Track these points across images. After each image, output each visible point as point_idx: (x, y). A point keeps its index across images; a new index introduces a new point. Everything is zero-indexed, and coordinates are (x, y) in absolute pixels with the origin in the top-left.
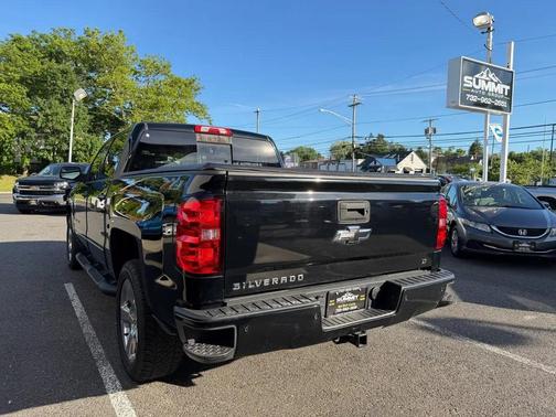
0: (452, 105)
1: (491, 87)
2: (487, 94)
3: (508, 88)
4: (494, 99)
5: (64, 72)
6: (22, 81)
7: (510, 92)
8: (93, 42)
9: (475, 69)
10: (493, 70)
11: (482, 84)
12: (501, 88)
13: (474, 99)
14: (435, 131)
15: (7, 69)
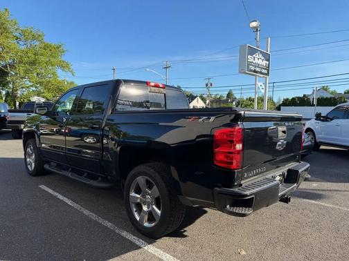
0: (242, 72)
1: (260, 62)
2: (258, 66)
3: (268, 63)
4: (262, 68)
7: (269, 64)
9: (252, 51)
10: (261, 52)
11: (256, 61)
12: (265, 63)
13: (253, 68)
14: (211, 85)
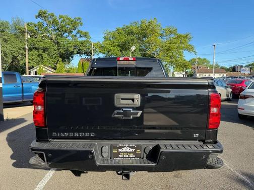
5: (132, 40)
6: (119, 45)
8: (144, 25)
15: (114, 42)
